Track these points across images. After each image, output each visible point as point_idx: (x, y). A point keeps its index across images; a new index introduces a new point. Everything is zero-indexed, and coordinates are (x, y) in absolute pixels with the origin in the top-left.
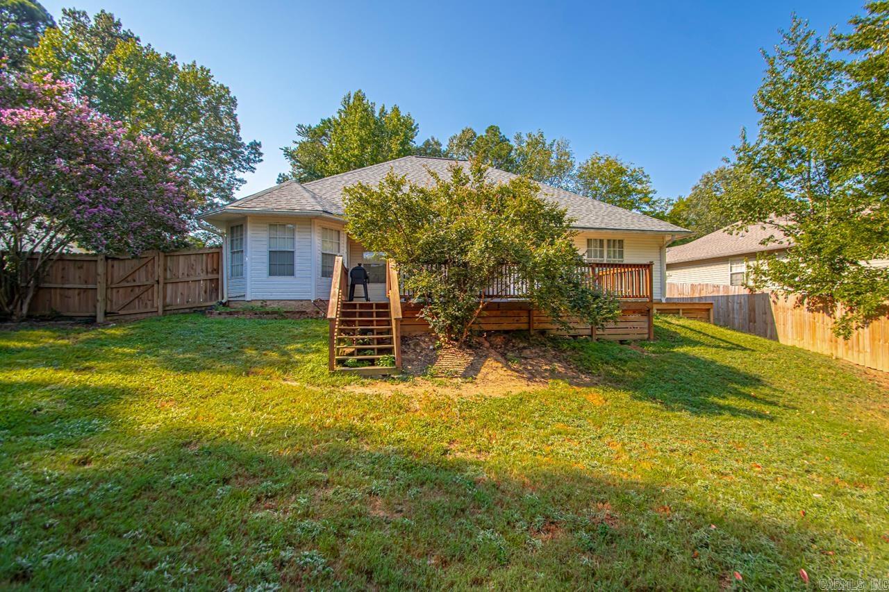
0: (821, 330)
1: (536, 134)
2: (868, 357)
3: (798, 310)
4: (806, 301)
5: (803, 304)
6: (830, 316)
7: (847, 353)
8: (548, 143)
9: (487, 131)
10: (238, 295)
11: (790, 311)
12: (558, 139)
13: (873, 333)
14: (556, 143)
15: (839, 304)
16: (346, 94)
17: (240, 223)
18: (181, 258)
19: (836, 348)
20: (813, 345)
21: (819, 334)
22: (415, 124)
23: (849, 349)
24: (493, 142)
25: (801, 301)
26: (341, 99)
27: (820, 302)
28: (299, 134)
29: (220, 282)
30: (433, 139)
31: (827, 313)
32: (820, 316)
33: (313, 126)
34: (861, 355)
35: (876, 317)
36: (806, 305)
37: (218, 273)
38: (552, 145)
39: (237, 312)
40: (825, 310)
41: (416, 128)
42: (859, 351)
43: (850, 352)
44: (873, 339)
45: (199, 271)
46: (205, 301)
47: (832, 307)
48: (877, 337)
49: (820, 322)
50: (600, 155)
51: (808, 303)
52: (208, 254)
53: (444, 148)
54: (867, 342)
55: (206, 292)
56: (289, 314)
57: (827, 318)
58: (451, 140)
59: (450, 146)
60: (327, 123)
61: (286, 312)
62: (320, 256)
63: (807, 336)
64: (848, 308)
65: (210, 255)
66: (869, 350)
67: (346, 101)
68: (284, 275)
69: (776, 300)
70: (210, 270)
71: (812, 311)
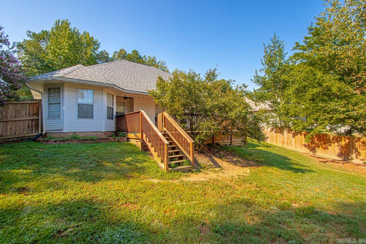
0: (279, 139)
1: (152, 56)
2: (294, 147)
3: (271, 133)
4: (274, 129)
5: (273, 130)
6: (282, 134)
7: (287, 146)
8: (157, 61)
9: (133, 52)
10: (56, 129)
11: (269, 133)
12: (161, 61)
13: (296, 140)
14: (160, 62)
15: (285, 131)
16: (57, 19)
17: (58, 86)
18: (10, 105)
19: (284, 145)
20: (276, 144)
21: (278, 140)
22: (98, 42)
23: (288, 145)
24: (136, 57)
25: (272, 130)
26: (54, 22)
27: (279, 130)
28: (28, 35)
29: (40, 122)
30: (105, 51)
31: (281, 133)
32: (279, 134)
33: (37, 33)
34: (292, 147)
35: (297, 135)
36: (274, 131)
37: (38, 115)
38: (159, 63)
39: (68, 140)
40: (280, 132)
41: (99, 44)
42: (291, 145)
43: (288, 146)
44: (295, 142)
45: (23, 114)
46: (28, 133)
47: (283, 131)
48: (297, 141)
49: (279, 136)
50: (178, 70)
51: (275, 130)
52: (31, 104)
53: (111, 56)
54: (294, 143)
55: (28, 127)
56: (100, 140)
57: (281, 135)
58: (115, 53)
59: (114, 56)
60: (45, 33)
61: (97, 139)
62: (107, 108)
63: (274, 141)
64: (288, 132)
65: (32, 105)
66: (294, 145)
67: (57, 23)
68: (87, 118)
69: (264, 129)
70: (31, 114)
71: (276, 133)
